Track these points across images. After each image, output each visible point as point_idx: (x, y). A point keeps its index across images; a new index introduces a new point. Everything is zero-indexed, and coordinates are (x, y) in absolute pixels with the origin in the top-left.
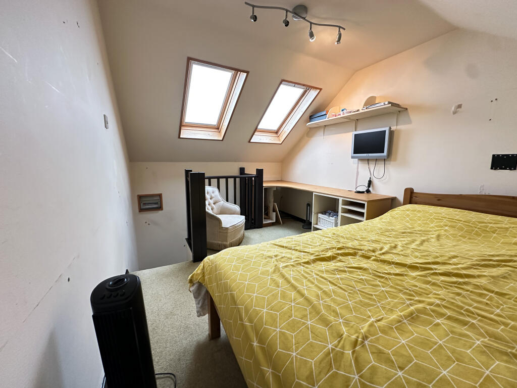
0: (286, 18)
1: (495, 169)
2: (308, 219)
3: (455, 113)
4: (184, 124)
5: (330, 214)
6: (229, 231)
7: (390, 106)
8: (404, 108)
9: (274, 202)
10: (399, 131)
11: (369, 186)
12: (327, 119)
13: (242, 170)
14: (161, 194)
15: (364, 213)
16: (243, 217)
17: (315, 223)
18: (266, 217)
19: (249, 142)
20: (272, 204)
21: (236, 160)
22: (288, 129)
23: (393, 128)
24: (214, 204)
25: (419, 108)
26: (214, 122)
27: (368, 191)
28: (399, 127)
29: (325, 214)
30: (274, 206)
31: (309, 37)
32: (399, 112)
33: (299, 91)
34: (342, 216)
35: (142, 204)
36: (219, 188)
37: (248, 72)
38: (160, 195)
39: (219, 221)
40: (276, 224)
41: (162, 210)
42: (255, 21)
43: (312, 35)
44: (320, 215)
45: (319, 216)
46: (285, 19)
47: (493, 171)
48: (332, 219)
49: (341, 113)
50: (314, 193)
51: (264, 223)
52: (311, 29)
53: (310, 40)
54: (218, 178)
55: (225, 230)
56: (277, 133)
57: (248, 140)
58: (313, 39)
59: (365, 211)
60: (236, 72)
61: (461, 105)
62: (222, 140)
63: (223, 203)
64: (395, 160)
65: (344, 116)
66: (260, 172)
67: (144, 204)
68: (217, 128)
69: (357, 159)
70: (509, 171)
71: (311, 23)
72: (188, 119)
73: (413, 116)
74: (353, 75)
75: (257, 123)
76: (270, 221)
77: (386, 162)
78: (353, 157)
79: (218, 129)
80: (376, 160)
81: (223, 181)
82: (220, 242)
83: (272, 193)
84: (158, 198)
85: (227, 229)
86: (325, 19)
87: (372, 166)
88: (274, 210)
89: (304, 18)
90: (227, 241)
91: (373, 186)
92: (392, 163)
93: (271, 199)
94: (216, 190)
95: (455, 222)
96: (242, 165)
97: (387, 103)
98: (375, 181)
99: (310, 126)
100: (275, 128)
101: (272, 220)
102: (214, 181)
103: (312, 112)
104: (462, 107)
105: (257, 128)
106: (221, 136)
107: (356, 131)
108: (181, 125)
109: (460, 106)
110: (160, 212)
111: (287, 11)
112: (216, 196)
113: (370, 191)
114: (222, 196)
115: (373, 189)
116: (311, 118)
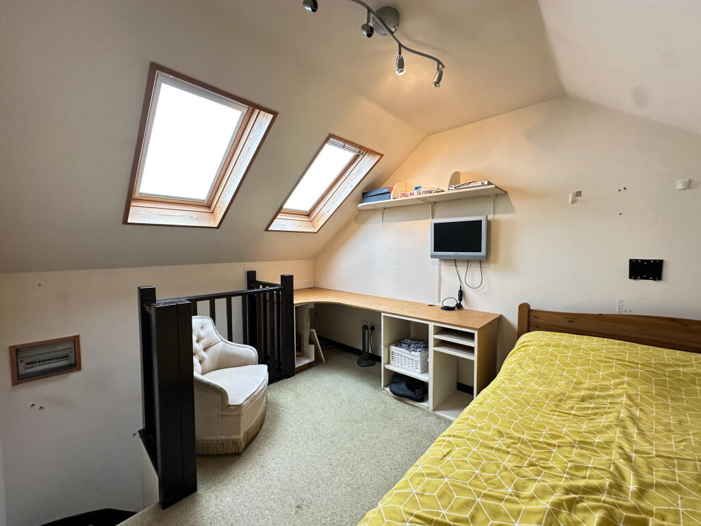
0: (368, 22)
1: (635, 279)
2: (367, 351)
3: (574, 202)
4: (136, 195)
5: (409, 346)
6: (244, 411)
7: (492, 188)
8: (504, 191)
9: (311, 328)
10: (498, 221)
11: (460, 299)
12: (392, 200)
13: (251, 276)
14: (78, 337)
15: (473, 348)
16: (265, 368)
17: (386, 361)
18: (299, 353)
19: (267, 230)
20: (308, 331)
21: (240, 258)
22: (328, 211)
23: (491, 217)
24: (205, 350)
25: (524, 193)
26: (202, 194)
27: (459, 306)
28: (497, 216)
29: (401, 347)
30: (311, 333)
31: (395, 66)
32: (496, 195)
33: (348, 155)
34: (435, 352)
35: (21, 366)
36: (213, 316)
37: (275, 114)
38: (75, 340)
39: (220, 393)
40: (317, 363)
41: (80, 369)
42: (314, 10)
43: (401, 64)
44: (393, 348)
45: (391, 350)
46: (365, 23)
47: (632, 281)
48: (416, 355)
49: (415, 192)
50: (383, 314)
51: (297, 365)
52: (400, 53)
53: (397, 72)
54: (212, 299)
55: (235, 410)
56: (308, 215)
57: (265, 226)
58: (401, 71)
59: (474, 344)
60: (251, 108)
61: (580, 192)
62: (218, 227)
63: (223, 345)
64: (496, 261)
65: (420, 196)
66: (287, 280)
67: (28, 364)
68: (208, 205)
69: (437, 260)
70: (652, 281)
71: (400, 45)
72: (146, 186)
73: (516, 202)
74: (423, 140)
75: (283, 200)
76: (307, 361)
77: (483, 265)
78: (432, 256)
79: (209, 207)
80: (468, 261)
81: (221, 304)
82: (224, 437)
83: (306, 314)
84: (70, 345)
85: (239, 407)
86: (419, 43)
87: (462, 269)
88: (311, 342)
89: (392, 33)
90: (240, 434)
91: (465, 299)
92: (492, 266)
93: (307, 323)
94: (209, 321)
95: (631, 366)
96: (251, 266)
97: (486, 183)
98: (467, 291)
99: (362, 208)
100: (307, 208)
101: (308, 357)
102: (203, 306)
103: (367, 188)
104: (582, 194)
105: (281, 208)
106: (215, 219)
107: (433, 217)
108: (130, 197)
109: (579, 194)
110: (74, 376)
111: (369, 10)
112: (208, 334)
113: (461, 306)
114: (220, 331)
115: (466, 303)
116: (365, 195)
